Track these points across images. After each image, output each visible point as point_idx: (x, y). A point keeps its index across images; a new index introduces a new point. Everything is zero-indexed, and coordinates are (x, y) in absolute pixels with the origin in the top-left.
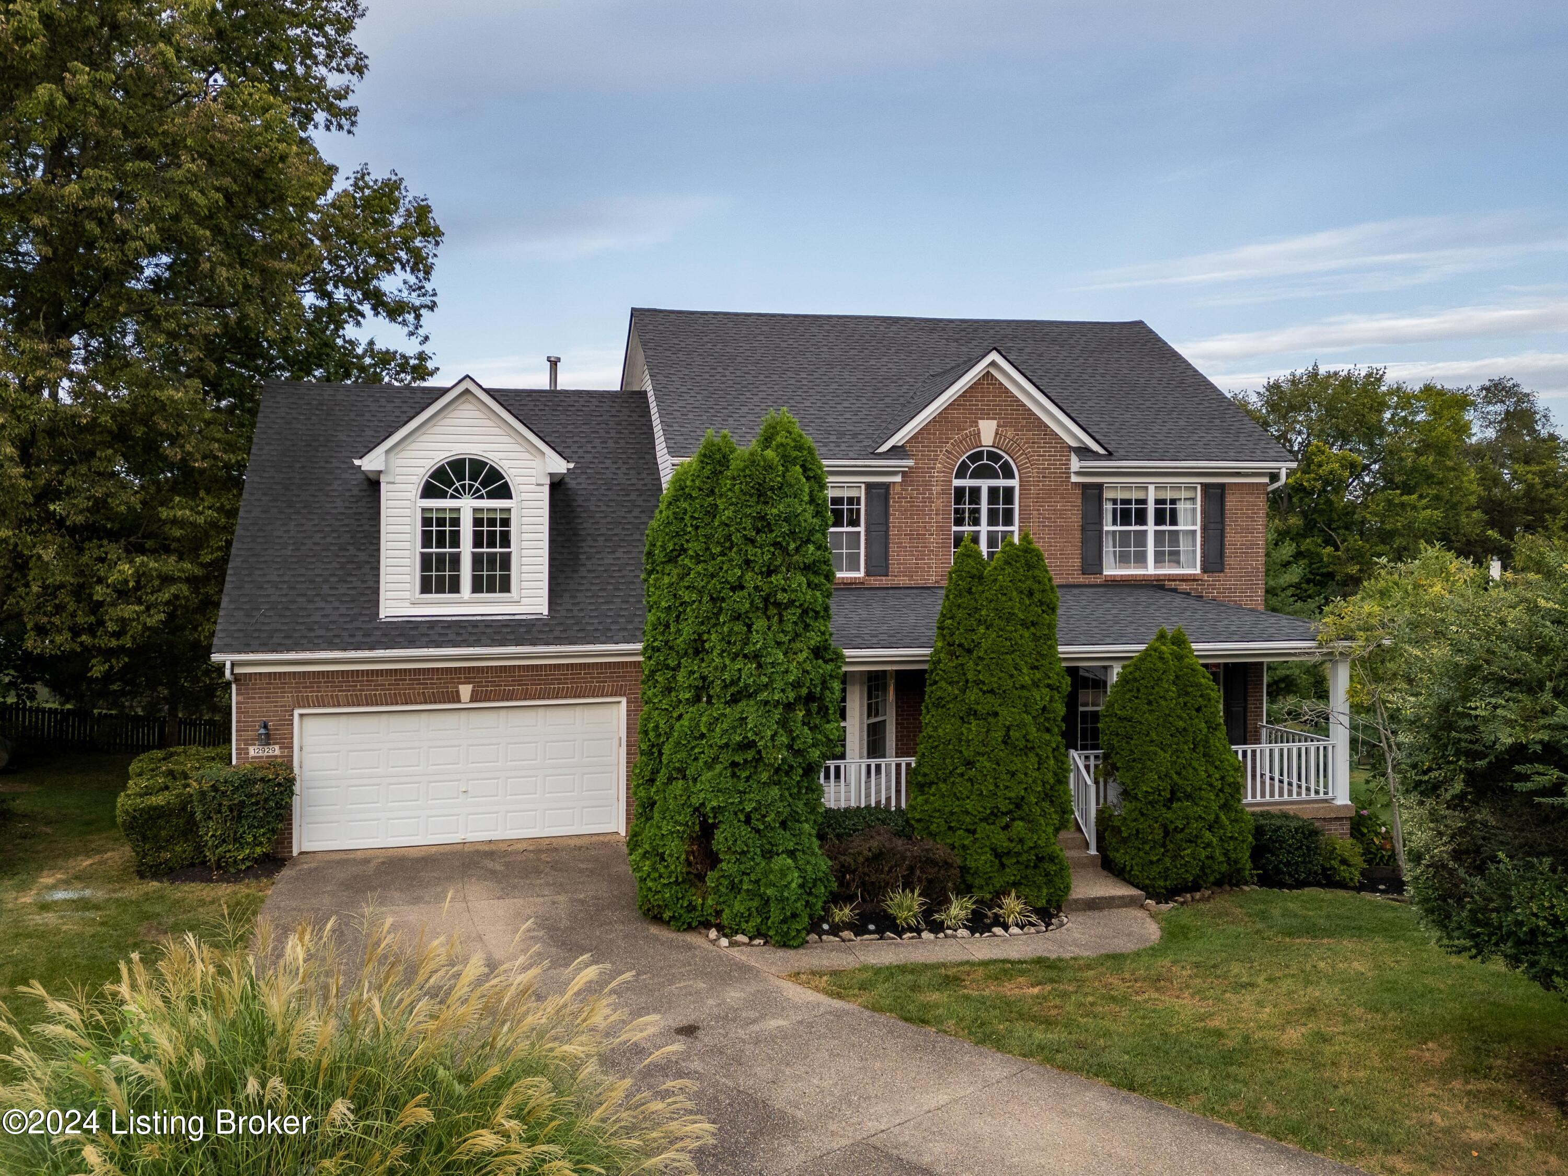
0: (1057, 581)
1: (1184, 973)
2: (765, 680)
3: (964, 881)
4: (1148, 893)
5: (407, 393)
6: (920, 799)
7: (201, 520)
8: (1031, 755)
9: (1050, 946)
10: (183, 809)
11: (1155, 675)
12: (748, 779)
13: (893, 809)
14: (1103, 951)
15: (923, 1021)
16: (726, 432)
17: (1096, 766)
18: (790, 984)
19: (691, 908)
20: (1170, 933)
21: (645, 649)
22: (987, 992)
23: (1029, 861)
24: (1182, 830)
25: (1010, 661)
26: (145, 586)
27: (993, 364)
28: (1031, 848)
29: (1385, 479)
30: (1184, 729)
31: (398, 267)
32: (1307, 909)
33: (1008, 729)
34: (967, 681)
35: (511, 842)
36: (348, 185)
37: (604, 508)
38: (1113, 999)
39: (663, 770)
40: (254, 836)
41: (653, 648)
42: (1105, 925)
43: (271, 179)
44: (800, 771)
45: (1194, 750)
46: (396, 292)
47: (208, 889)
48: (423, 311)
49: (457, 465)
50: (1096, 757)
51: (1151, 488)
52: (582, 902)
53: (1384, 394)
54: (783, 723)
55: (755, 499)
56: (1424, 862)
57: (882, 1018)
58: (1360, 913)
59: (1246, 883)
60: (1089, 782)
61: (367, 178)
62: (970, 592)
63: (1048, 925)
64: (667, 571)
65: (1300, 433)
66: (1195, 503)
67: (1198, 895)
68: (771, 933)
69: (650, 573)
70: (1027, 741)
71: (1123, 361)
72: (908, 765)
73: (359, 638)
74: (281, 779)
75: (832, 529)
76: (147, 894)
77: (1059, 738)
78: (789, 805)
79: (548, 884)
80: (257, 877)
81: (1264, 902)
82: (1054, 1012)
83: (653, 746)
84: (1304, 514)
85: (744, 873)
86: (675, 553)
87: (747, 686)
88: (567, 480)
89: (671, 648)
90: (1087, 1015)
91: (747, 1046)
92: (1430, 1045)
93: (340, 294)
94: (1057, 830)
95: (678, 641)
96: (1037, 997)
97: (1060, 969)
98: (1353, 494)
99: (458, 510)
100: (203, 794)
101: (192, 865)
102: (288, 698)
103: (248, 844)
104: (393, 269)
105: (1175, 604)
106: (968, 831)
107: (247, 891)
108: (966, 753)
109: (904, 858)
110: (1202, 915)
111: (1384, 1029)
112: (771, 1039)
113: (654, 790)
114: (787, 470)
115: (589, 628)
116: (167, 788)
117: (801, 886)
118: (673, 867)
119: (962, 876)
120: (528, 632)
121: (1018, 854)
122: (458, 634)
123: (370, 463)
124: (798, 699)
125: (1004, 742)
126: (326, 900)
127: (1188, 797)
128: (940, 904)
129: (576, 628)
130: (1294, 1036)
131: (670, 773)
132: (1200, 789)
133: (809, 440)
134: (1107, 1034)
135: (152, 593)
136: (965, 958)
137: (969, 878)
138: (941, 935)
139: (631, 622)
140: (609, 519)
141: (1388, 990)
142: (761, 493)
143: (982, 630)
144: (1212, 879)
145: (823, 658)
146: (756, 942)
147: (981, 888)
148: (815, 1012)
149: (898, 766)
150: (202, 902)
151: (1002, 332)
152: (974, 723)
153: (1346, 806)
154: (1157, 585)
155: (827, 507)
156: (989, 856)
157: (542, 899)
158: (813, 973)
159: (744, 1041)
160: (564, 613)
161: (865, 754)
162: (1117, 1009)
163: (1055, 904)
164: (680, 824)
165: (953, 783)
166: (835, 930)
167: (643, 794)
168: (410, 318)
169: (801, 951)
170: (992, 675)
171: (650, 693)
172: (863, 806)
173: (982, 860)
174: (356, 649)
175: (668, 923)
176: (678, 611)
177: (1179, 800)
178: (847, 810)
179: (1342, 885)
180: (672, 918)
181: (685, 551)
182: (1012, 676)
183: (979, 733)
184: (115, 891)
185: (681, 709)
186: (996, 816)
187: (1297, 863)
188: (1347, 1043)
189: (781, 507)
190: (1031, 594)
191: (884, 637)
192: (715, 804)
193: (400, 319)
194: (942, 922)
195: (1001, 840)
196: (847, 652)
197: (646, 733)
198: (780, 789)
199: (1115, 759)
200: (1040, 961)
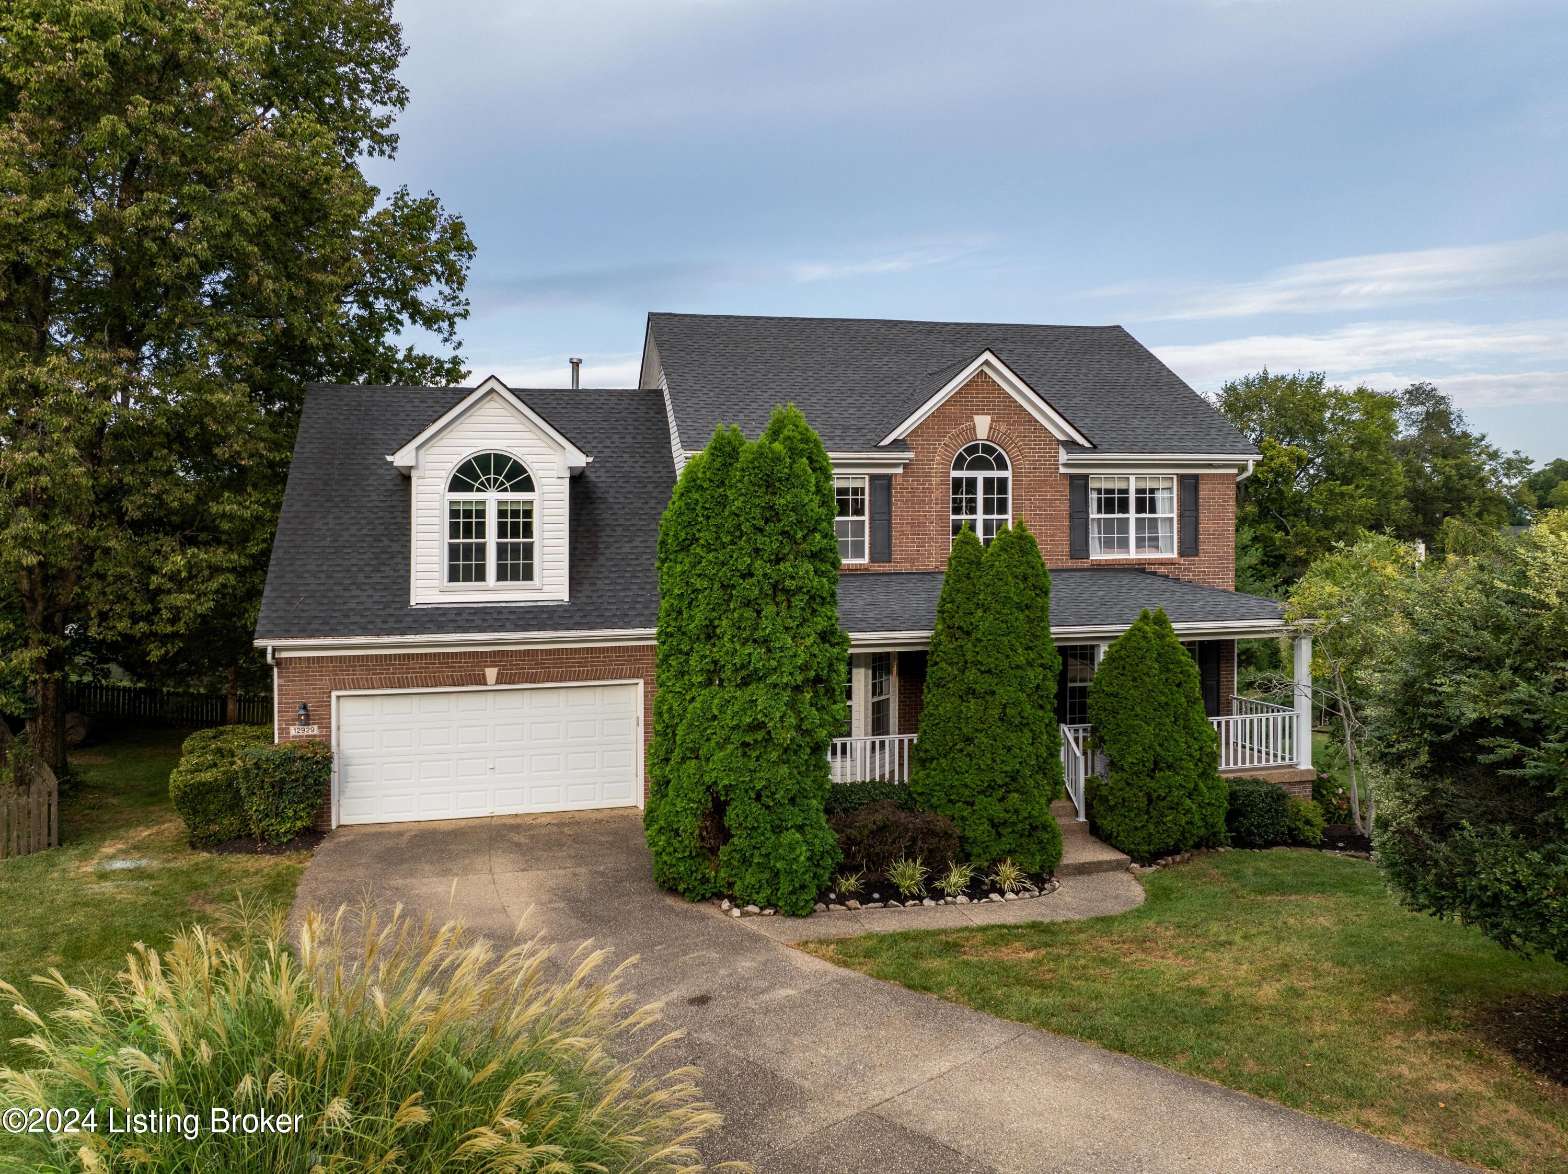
0: (1048, 566)
1: (1168, 933)
2: (774, 663)
3: (963, 850)
4: (1133, 857)
5: (439, 394)
6: (922, 774)
7: (247, 514)
8: (1026, 730)
9: (1043, 910)
10: (230, 785)
11: (1140, 653)
12: (758, 759)
13: (896, 783)
14: (1093, 914)
15: (927, 989)
16: (735, 426)
17: (1085, 738)
18: (798, 953)
19: (705, 880)
20: (1154, 895)
21: (659, 634)
22: (985, 958)
23: (1024, 830)
24: (1164, 798)
25: (1006, 643)
26: (196, 576)
27: (986, 362)
28: (1026, 818)
29: (1327, 471)
30: (1166, 704)
31: (433, 279)
32: (1275, 867)
33: (1005, 706)
34: (966, 662)
35: (536, 816)
36: (388, 205)
37: (622, 500)
38: (1103, 961)
39: (677, 750)
40: (295, 811)
41: (667, 634)
42: (1095, 889)
43: (316, 199)
44: (808, 750)
45: (1175, 723)
46: (432, 302)
47: (252, 860)
48: (457, 319)
49: (483, 460)
50: (1085, 730)
51: (1132, 478)
52: (602, 874)
53: (1325, 396)
54: (792, 705)
55: (763, 489)
56: (1391, 829)
57: (886, 986)
58: (1322, 870)
59: (1221, 845)
60: (1078, 754)
61: (406, 198)
62: (968, 577)
63: (1041, 889)
64: (679, 560)
65: (1254, 430)
66: (1171, 493)
67: (1178, 858)
68: (781, 903)
69: (663, 561)
70: (1022, 717)
71: (1104, 362)
72: (911, 741)
73: (391, 624)
74: (319, 757)
75: (838, 519)
76: (197, 864)
77: (1052, 714)
78: (798, 783)
79: (570, 857)
80: (298, 850)
81: (1238, 862)
82: (1049, 976)
83: (667, 727)
84: (1259, 503)
85: (754, 847)
86: (687, 542)
87: (756, 671)
88: (588, 473)
89: (684, 634)
90: (1080, 979)
91: (757, 1016)
92: (1394, 997)
93: (380, 304)
94: (1050, 801)
95: (691, 627)
96: (1033, 961)
97: (1054, 933)
98: (1300, 485)
99: (483, 502)
100: (247, 771)
101: (240, 837)
102: (326, 681)
103: (289, 818)
104: (430, 281)
105: (1155, 587)
106: (967, 803)
107: (288, 863)
108: (965, 730)
109: (907, 830)
110: (1183, 876)
111: (1351, 983)
112: (781, 1008)
113: (668, 769)
114: (794, 462)
115: (608, 614)
116: (215, 765)
117: (809, 859)
118: (687, 842)
119: (961, 845)
120: (550, 618)
121: (1014, 824)
122: (484, 620)
123: (402, 458)
124: (806, 681)
125: (1001, 719)
126: (361, 872)
127: (1169, 767)
128: (941, 872)
129: (595, 614)
130: (1269, 992)
131: (684, 752)
132: (1181, 759)
133: (815, 434)
134: (1098, 997)
135: (203, 582)
136: (965, 924)
137: (968, 847)
138: (942, 902)
139: (647, 608)
140: (627, 510)
141: (1352, 944)
142: (769, 484)
143: (980, 613)
144: (1191, 843)
145: (829, 642)
146: (767, 912)
147: (979, 856)
148: (823, 981)
149: (901, 742)
150: (246, 873)
151: (993, 335)
152: (973, 701)
153: (1308, 770)
154: (1139, 569)
155: (832, 498)
156: (987, 826)
157: (563, 872)
158: (821, 942)
159: (754, 1011)
160: (584, 600)
161: (870, 731)
162: (1108, 971)
163: (1047, 870)
164: (694, 802)
165: (953, 758)
166: (842, 899)
167: (658, 772)
168: (445, 325)
169: (810, 920)
170: (989, 656)
171: (664, 677)
172: (868, 780)
173: (980, 831)
174: (389, 634)
175: (683, 894)
176: (690, 597)
177: (1161, 770)
178: (853, 784)
179: (1305, 844)
180: (686, 890)
181: (697, 540)
182: (1008, 657)
183: (977, 711)
184: (168, 861)
185: (694, 692)
186: (993, 788)
187: (1266, 825)
188: (1319, 997)
189: (789, 497)
190: (1025, 579)
191: (888, 620)
192: (726, 782)
193: (436, 327)
194: (943, 889)
195: (997, 810)
196: (852, 635)
197: (660, 714)
198: (788, 768)
199: (1103, 732)
200: (1035, 926)
